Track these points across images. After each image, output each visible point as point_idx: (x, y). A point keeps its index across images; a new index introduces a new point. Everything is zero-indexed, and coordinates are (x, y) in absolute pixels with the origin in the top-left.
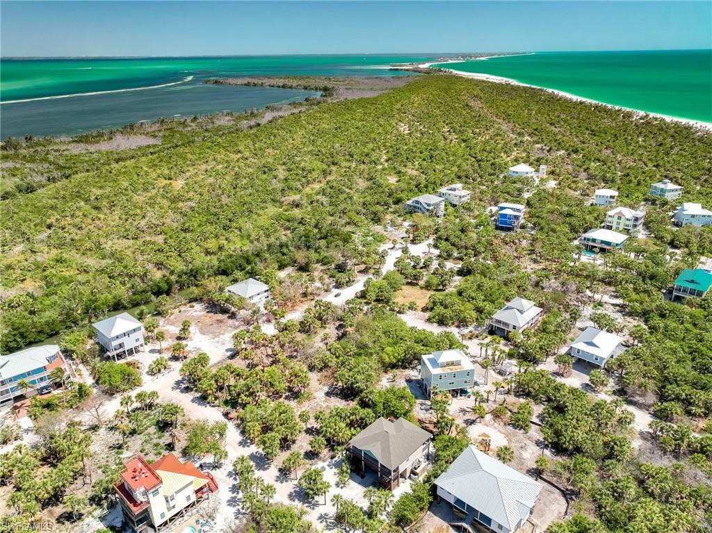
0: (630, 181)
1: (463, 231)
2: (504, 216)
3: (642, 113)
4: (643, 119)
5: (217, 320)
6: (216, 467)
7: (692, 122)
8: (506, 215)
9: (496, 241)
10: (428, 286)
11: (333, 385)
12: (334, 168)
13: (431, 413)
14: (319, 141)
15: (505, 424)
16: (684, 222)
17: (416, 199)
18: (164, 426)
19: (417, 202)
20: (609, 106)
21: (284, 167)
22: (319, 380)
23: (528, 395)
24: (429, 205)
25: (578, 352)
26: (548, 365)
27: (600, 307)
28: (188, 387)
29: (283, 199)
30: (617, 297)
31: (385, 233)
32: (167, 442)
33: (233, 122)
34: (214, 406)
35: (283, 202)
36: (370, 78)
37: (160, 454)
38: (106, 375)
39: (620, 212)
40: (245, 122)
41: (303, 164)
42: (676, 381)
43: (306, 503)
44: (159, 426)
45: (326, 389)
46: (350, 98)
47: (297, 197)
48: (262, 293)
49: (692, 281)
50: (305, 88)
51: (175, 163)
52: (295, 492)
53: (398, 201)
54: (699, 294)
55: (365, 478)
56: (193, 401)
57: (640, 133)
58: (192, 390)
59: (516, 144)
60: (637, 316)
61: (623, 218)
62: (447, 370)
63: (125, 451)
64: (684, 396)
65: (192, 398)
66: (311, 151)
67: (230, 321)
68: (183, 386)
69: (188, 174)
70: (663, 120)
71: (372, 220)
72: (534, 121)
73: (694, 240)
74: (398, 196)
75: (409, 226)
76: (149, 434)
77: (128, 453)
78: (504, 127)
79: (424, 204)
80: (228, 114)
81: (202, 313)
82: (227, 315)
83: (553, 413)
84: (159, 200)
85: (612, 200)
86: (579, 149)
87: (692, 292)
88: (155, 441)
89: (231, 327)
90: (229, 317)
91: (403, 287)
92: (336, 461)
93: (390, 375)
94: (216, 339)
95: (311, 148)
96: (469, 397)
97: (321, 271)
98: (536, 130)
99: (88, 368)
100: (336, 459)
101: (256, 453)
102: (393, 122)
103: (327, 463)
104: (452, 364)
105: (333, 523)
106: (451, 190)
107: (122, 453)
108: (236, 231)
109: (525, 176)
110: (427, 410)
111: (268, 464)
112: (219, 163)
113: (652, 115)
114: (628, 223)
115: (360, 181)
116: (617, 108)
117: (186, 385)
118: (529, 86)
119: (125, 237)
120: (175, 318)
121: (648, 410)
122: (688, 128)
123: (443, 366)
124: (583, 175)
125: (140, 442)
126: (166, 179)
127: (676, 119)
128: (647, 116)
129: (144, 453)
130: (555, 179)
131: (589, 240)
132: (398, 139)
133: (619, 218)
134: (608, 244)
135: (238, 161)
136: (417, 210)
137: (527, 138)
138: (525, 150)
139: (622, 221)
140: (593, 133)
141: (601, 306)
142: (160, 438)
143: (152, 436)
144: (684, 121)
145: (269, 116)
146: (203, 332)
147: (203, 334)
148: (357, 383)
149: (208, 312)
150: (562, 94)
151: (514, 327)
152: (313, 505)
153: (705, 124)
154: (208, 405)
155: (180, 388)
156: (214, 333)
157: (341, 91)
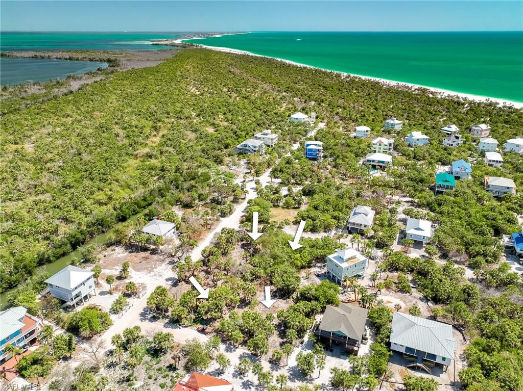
0: (367, 120)
1: (288, 163)
3: (345, 74)
4: (348, 78)
5: (143, 258)
6: (221, 373)
7: (377, 79)
8: (312, 149)
9: (315, 168)
10: (287, 206)
12: (159, 124)
13: (346, 295)
14: (134, 103)
15: (395, 292)
16: (413, 144)
17: (244, 143)
18: (156, 352)
20: (323, 70)
21: (117, 126)
23: (397, 270)
24: (255, 147)
25: (411, 236)
26: (396, 247)
27: (399, 205)
28: (154, 316)
29: (135, 153)
30: (405, 196)
31: (231, 171)
32: (167, 364)
33: (44, 91)
34: (186, 327)
35: (137, 155)
36: (142, 51)
37: (167, 375)
38: (86, 322)
39: (380, 141)
40: (56, 90)
41: (133, 123)
42: (473, 243)
43: (304, 380)
44: (151, 354)
47: (146, 150)
48: (171, 230)
49: (446, 181)
50: (91, 60)
51: (13, 129)
52: (291, 374)
53: (227, 147)
54: (451, 188)
55: (334, 351)
56: (165, 327)
57: (353, 87)
58: (159, 318)
59: (281, 98)
60: (424, 207)
61: (382, 144)
62: (350, 263)
63: (134, 381)
64: (482, 252)
65: (163, 324)
66: (133, 112)
67: (155, 257)
68: (149, 317)
69: (33, 138)
70: (360, 78)
71: (216, 162)
72: (283, 82)
73: (427, 155)
74: (226, 142)
75: (245, 163)
76: (147, 362)
77: (139, 382)
78: (265, 86)
79: (251, 147)
80: (35, 84)
81: (126, 254)
82: (150, 252)
83: (421, 278)
84: (20, 163)
85: (367, 133)
86: (324, 100)
87: (447, 187)
88: (156, 367)
89: (158, 261)
90: (151, 253)
91: (271, 209)
92: (305, 344)
94: (152, 273)
95: (130, 110)
96: (363, 279)
97: (202, 206)
98: (288, 88)
99: (50, 320)
100: (304, 343)
101: (243, 354)
102: (183, 85)
103: (300, 348)
104: (351, 258)
105: (332, 389)
106: (264, 134)
107: (133, 384)
108: (114, 182)
109: (303, 121)
110: (342, 294)
111: (258, 360)
112: (55, 126)
113: (352, 75)
114: (386, 147)
115: (189, 133)
116: (328, 71)
117: (151, 315)
118: (263, 56)
119: (10, 199)
120: (104, 262)
121: (464, 265)
122: (377, 83)
123: (347, 261)
124: (337, 118)
125: (143, 371)
126: (12, 143)
127: (368, 78)
128: (349, 76)
129: (153, 379)
130: (321, 122)
131: (370, 161)
132: (196, 98)
133: (380, 145)
134: (383, 162)
135: (72, 124)
136: (246, 152)
137: (284, 94)
138: (290, 103)
139: (382, 147)
140: (325, 88)
141: (400, 203)
142: (158, 363)
143: (150, 364)
144: (373, 79)
145: (75, 85)
147: (139, 271)
150: (288, 62)
151: (365, 226)
152: (310, 380)
153: (385, 80)
154: (181, 327)
155: (147, 319)
156: (147, 269)
157: (124, 62)
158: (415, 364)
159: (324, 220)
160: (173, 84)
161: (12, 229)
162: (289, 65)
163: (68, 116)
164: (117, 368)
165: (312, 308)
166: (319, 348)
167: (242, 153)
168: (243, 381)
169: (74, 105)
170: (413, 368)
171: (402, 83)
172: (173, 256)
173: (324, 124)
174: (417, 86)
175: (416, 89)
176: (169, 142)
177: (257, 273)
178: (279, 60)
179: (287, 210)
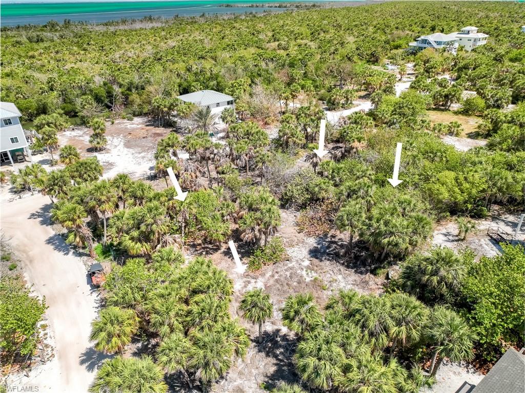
11: (326, 236)
19: (425, 42)
22: (298, 225)
34: (81, 255)
45: (312, 242)
48: (222, 103)
56: (50, 241)
65: (51, 234)
91: (428, 112)
93: (452, 226)
146: (128, 145)
147: (128, 148)
148: (392, 233)
149: (147, 126)
154: (71, 252)
155: (44, 216)
156: (143, 147)
179: (464, 117)
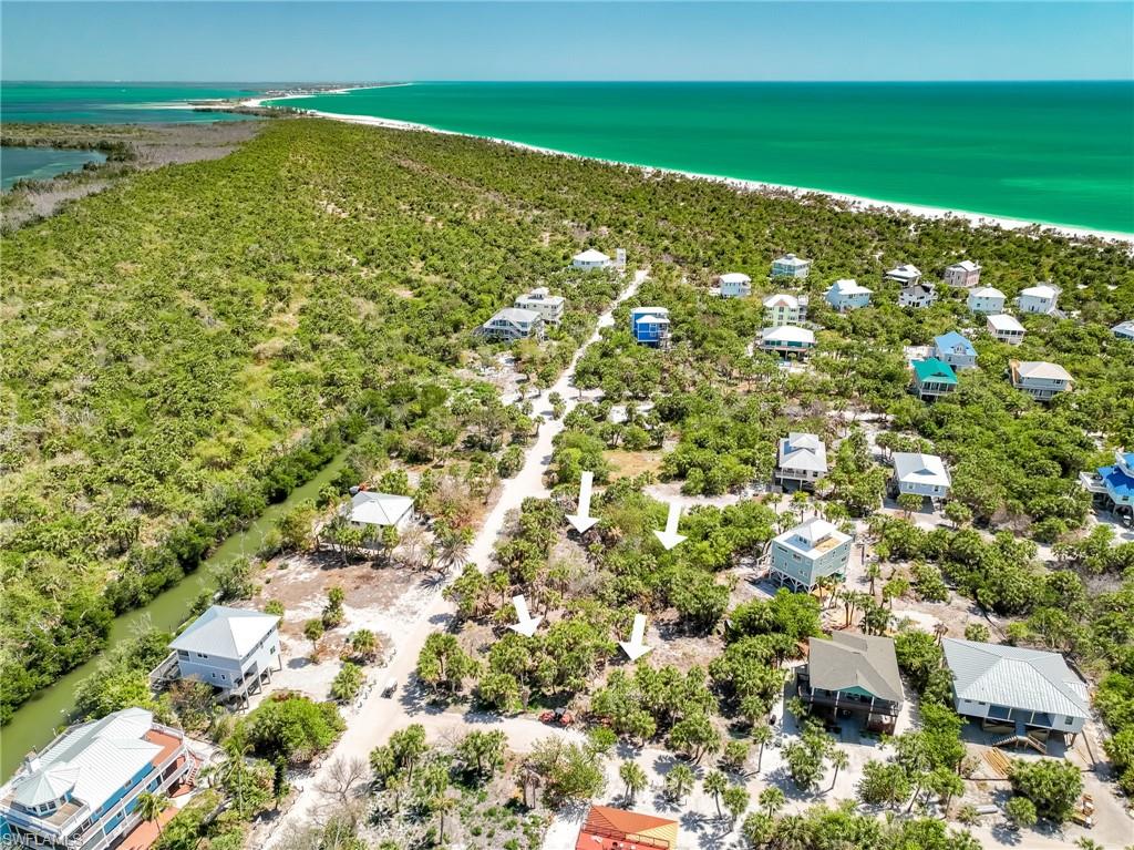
1: (604, 355)
2: (646, 326)
4: (659, 177)
5: (360, 577)
6: (629, 804)
7: (720, 178)
8: (647, 324)
10: (634, 445)
12: (283, 285)
14: (205, 240)
15: (918, 601)
16: (842, 306)
17: (497, 317)
18: (469, 778)
19: (503, 323)
21: (186, 292)
23: (904, 557)
24: (524, 325)
25: (911, 487)
28: (434, 701)
29: (254, 350)
30: (863, 411)
31: (484, 379)
32: (504, 801)
34: (514, 716)
35: (258, 355)
36: (175, 126)
37: (514, 823)
39: (782, 302)
41: (223, 285)
43: (806, 797)
44: (461, 782)
45: (654, 630)
46: (178, 161)
48: (406, 513)
49: (939, 375)
50: (58, 146)
53: (457, 327)
54: (950, 389)
56: (468, 720)
57: (676, 195)
58: (447, 705)
59: (534, 222)
60: (907, 429)
61: (786, 309)
62: (824, 550)
63: (445, 845)
64: (1056, 509)
65: (460, 717)
66: (211, 260)
67: (386, 573)
68: (423, 703)
70: (682, 177)
73: (877, 325)
74: (453, 318)
75: (509, 361)
77: (454, 846)
78: (490, 197)
79: (516, 325)
81: (316, 573)
82: (370, 563)
85: (745, 287)
86: (627, 223)
88: (482, 808)
89: (396, 582)
90: (375, 567)
91: (605, 454)
92: (780, 725)
94: (392, 610)
95: (202, 255)
97: (451, 456)
98: (542, 199)
100: (777, 723)
101: (660, 758)
102: (305, 199)
104: (823, 540)
105: (868, 808)
106: (534, 297)
108: (233, 416)
109: (603, 266)
113: (664, 171)
114: (793, 314)
115: (359, 301)
117: (427, 700)
121: (1026, 536)
122: (722, 186)
123: (815, 546)
124: (667, 260)
125: (456, 821)
128: (659, 172)
129: (484, 835)
130: (639, 268)
131: (773, 343)
132: (346, 227)
133: (781, 310)
134: (799, 344)
136: (505, 336)
137: (536, 212)
138: (556, 230)
139: (786, 313)
140: (620, 198)
141: (858, 425)
142: (481, 799)
143: (465, 803)
144: (710, 178)
145: (44, 204)
149: (324, 569)
150: (518, 145)
151: (815, 475)
152: (818, 795)
153: (736, 181)
154: (502, 718)
155: (421, 708)
156: (377, 600)
157: (145, 151)
158: (1013, 739)
159: (727, 469)
160: (280, 196)
161: (23, 538)
162: (525, 153)
163: (54, 273)
164: (394, 822)
165: (777, 648)
166: (814, 728)
167: (497, 338)
168: (681, 815)
169: (57, 247)
170: (1010, 747)
171: (772, 186)
172: (426, 569)
173: (646, 272)
174: (803, 191)
175: (803, 197)
176: (323, 324)
177: (630, 587)
178: (498, 141)
179: (636, 454)
